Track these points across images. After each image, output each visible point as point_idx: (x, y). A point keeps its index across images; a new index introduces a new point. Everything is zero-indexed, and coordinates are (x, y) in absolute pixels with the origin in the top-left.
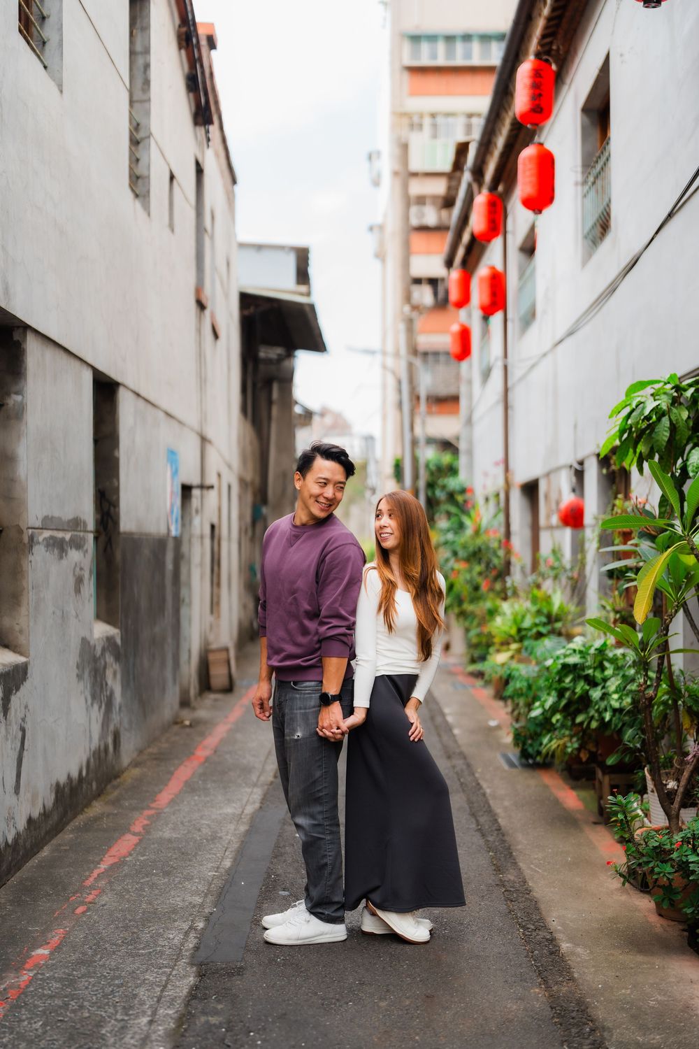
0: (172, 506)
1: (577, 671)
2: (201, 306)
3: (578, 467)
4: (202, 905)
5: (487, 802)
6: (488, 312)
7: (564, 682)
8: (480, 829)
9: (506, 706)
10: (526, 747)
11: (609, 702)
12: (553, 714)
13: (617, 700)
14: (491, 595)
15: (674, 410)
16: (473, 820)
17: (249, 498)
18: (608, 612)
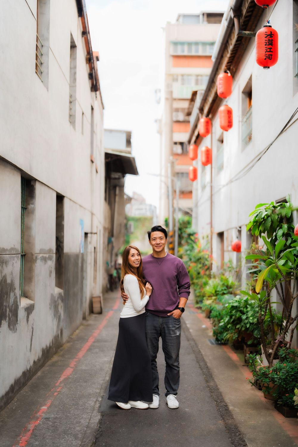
0: (81, 241)
1: (237, 308)
2: (92, 162)
3: (239, 229)
4: (99, 393)
5: (203, 357)
6: (205, 164)
7: (232, 312)
8: (200, 367)
9: (210, 321)
10: (218, 337)
11: (249, 320)
12: (228, 324)
13: (252, 320)
14: (205, 276)
15: (273, 215)
16: (198, 364)
17: (107, 235)
18: (249, 286)
